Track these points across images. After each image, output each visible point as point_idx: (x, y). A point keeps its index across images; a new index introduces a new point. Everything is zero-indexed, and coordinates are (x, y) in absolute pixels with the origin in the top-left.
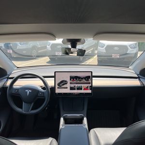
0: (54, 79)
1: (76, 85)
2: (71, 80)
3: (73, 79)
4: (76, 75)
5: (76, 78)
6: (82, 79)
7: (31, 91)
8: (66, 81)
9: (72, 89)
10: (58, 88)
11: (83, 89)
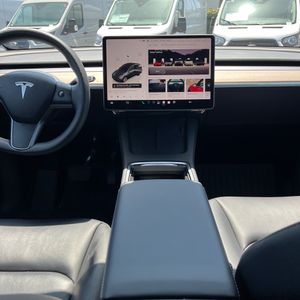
0: (101, 69)
1: (167, 78)
2: (150, 62)
3: (159, 61)
4: (166, 49)
5: (168, 55)
6: (184, 58)
7: (31, 85)
8: (136, 66)
9: (153, 88)
10: (114, 86)
11: (186, 88)
